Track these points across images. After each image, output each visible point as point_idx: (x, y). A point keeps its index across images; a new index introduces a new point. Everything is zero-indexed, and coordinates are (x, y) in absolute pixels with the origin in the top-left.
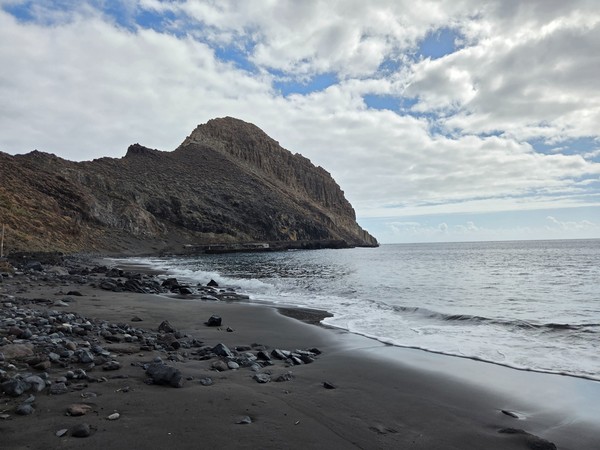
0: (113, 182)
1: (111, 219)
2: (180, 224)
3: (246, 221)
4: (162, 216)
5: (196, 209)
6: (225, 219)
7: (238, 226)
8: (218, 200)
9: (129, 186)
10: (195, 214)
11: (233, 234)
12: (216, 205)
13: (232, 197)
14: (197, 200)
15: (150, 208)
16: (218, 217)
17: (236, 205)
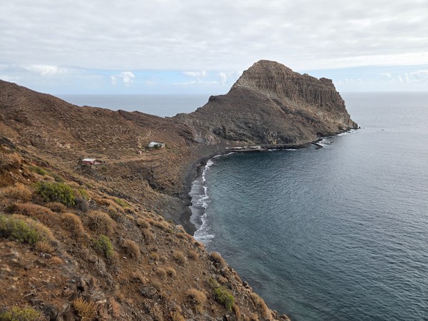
0: (202, 123)
1: (200, 140)
2: (225, 138)
3: (253, 135)
4: (219, 134)
5: (232, 131)
6: (244, 135)
7: (249, 138)
8: (242, 125)
9: (207, 124)
10: (232, 133)
11: (247, 141)
12: (241, 128)
13: (249, 123)
14: (233, 126)
15: (214, 132)
16: (240, 134)
17: (249, 127)
